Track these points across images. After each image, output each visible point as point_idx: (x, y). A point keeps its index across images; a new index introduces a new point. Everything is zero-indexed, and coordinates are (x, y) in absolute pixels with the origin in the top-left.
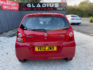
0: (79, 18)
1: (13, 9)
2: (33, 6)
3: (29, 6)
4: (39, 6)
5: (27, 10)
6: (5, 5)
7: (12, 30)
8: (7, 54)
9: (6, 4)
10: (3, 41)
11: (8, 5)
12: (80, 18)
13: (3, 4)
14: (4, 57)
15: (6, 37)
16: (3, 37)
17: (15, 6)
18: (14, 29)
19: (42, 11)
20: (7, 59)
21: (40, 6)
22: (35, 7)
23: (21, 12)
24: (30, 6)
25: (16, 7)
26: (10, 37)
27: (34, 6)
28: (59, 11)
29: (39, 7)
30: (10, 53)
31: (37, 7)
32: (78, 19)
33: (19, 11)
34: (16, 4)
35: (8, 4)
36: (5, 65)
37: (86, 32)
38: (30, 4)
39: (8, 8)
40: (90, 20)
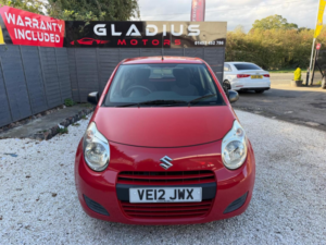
0: (261, 71)
1: (47, 40)
2: (114, 33)
3: (100, 30)
4: (133, 31)
5: (94, 45)
6: (21, 28)
7: (43, 114)
8: (54, 195)
9: (22, 24)
10: (22, 154)
11: (28, 28)
12: (266, 73)
13: (14, 22)
14: (45, 209)
15: (28, 140)
16: (17, 140)
17: (53, 32)
18: (48, 113)
19: (144, 50)
20: (61, 211)
21: (137, 33)
22: (119, 34)
23: (72, 50)
24: (104, 34)
25: (55, 33)
26: (43, 139)
27: (116, 31)
28: (200, 51)
29: (133, 34)
30: (63, 191)
31: (128, 34)
32: (259, 77)
33: (64, 49)
34: (54, 24)
35: (29, 23)
36: (61, 234)
37: (294, 116)
38: (104, 25)
39: (29, 39)
40: (296, 78)
